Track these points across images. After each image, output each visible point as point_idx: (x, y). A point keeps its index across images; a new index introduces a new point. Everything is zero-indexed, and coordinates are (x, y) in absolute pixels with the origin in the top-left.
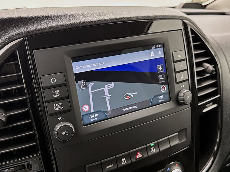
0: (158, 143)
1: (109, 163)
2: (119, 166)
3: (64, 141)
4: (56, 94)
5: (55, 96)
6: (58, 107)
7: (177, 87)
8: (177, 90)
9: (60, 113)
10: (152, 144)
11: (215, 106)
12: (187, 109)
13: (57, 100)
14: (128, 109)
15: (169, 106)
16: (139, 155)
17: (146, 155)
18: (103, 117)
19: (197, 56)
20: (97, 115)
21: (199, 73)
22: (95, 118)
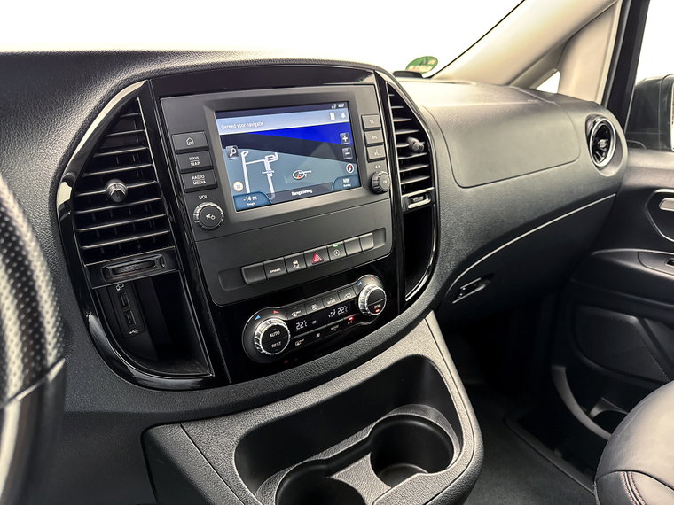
0: (344, 244)
1: (274, 266)
2: (290, 270)
3: (209, 229)
4: (194, 161)
5: (192, 164)
6: (198, 180)
7: (370, 168)
8: (369, 172)
9: (201, 189)
10: (336, 245)
11: (427, 201)
12: (385, 201)
13: (196, 170)
14: (300, 193)
15: (360, 192)
16: (318, 259)
17: (327, 259)
18: (264, 201)
19: (398, 126)
20: (255, 198)
21: (402, 152)
22: (252, 201)
